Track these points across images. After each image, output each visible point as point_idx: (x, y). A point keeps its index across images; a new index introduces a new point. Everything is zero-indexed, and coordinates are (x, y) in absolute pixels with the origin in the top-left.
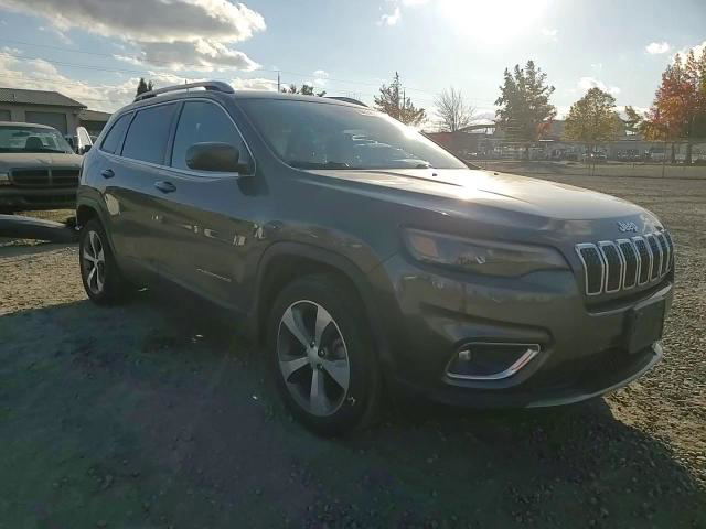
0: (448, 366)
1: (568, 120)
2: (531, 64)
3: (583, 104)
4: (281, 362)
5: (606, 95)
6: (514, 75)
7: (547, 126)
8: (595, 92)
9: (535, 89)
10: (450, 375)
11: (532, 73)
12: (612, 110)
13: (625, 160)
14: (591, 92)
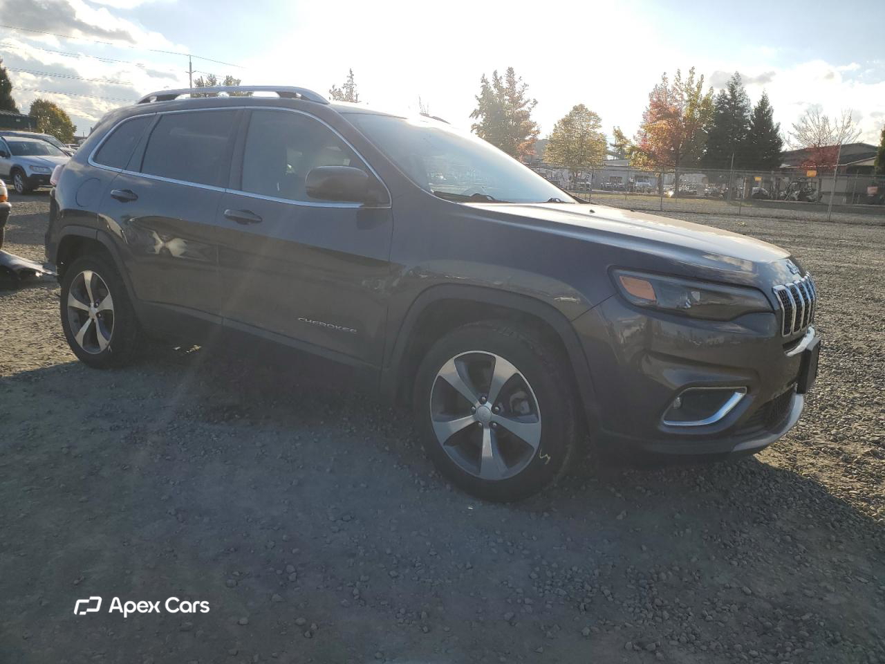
0: (664, 415)
1: (551, 141)
2: (511, 71)
3: (567, 122)
4: (434, 423)
5: (590, 114)
6: (491, 83)
7: (529, 147)
8: (579, 110)
9: (515, 101)
10: (666, 423)
11: (512, 83)
12: (598, 131)
13: (609, 188)
14: (575, 108)
